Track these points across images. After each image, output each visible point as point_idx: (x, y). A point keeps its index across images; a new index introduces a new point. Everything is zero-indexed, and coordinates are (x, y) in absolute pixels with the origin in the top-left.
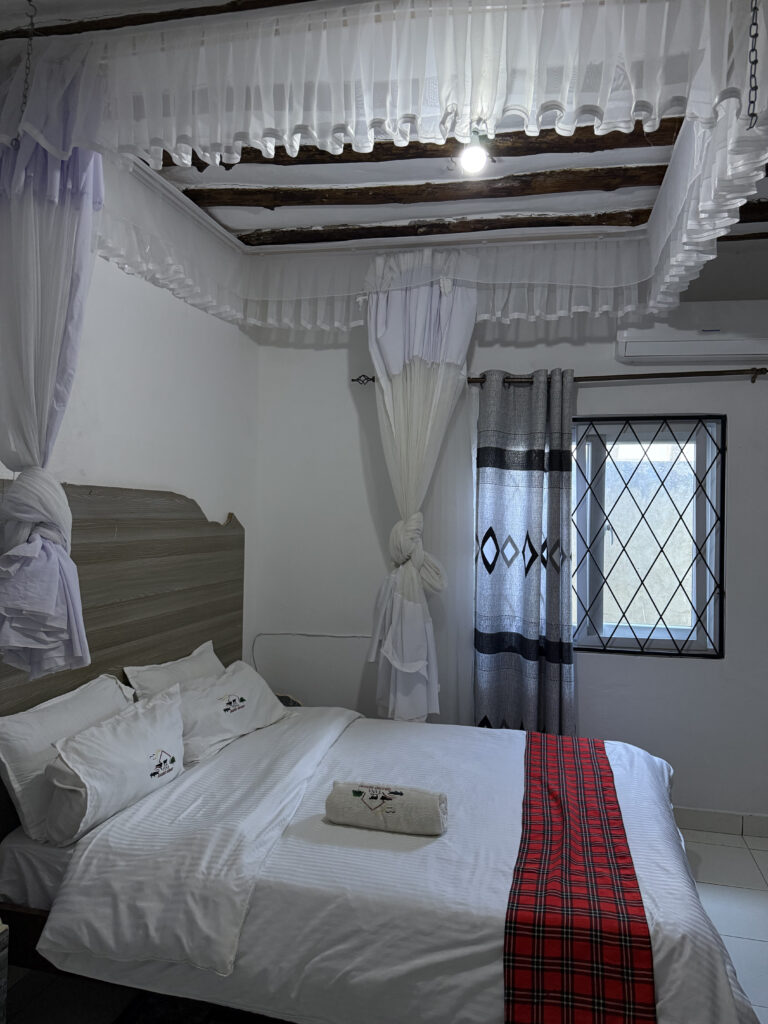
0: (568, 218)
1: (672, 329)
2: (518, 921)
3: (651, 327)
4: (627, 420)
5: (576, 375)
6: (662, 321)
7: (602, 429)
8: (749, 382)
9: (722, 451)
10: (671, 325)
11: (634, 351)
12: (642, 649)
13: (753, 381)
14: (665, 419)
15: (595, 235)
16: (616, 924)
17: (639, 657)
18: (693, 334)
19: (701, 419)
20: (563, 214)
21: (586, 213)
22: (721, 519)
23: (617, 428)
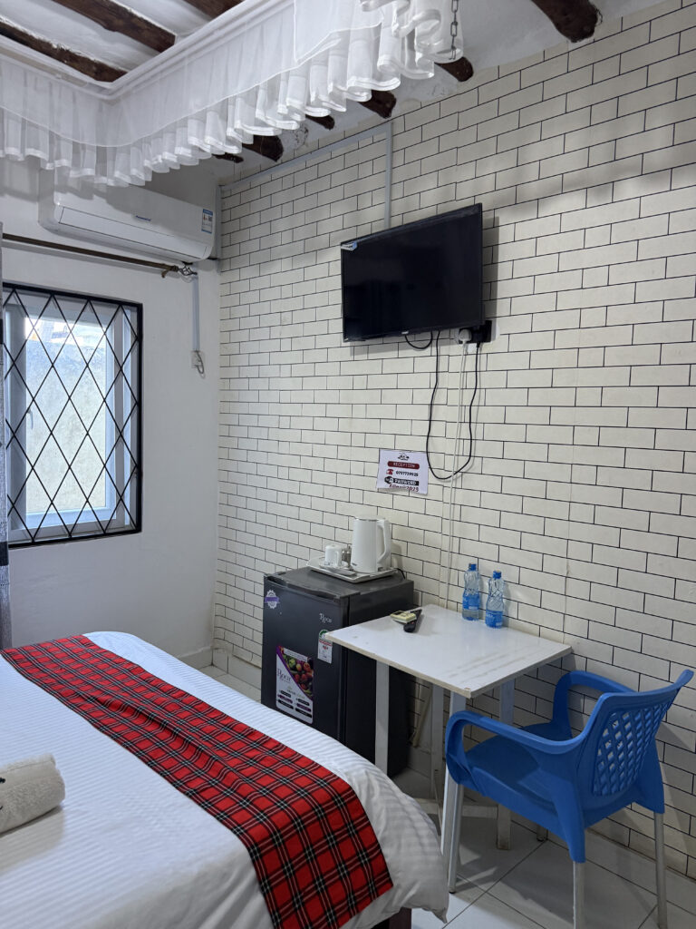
0: (24, 34)
1: (110, 207)
2: (257, 841)
3: (90, 198)
4: (53, 294)
5: (5, 232)
6: (101, 195)
7: (27, 299)
8: (160, 276)
9: (138, 338)
10: (109, 202)
11: (71, 219)
12: (70, 534)
13: (163, 277)
14: (89, 299)
15: (53, 71)
16: (324, 792)
17: (67, 544)
18: (128, 217)
19: (120, 304)
20: (20, 28)
21: (47, 39)
22: (138, 403)
23: (41, 301)
